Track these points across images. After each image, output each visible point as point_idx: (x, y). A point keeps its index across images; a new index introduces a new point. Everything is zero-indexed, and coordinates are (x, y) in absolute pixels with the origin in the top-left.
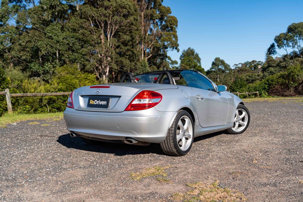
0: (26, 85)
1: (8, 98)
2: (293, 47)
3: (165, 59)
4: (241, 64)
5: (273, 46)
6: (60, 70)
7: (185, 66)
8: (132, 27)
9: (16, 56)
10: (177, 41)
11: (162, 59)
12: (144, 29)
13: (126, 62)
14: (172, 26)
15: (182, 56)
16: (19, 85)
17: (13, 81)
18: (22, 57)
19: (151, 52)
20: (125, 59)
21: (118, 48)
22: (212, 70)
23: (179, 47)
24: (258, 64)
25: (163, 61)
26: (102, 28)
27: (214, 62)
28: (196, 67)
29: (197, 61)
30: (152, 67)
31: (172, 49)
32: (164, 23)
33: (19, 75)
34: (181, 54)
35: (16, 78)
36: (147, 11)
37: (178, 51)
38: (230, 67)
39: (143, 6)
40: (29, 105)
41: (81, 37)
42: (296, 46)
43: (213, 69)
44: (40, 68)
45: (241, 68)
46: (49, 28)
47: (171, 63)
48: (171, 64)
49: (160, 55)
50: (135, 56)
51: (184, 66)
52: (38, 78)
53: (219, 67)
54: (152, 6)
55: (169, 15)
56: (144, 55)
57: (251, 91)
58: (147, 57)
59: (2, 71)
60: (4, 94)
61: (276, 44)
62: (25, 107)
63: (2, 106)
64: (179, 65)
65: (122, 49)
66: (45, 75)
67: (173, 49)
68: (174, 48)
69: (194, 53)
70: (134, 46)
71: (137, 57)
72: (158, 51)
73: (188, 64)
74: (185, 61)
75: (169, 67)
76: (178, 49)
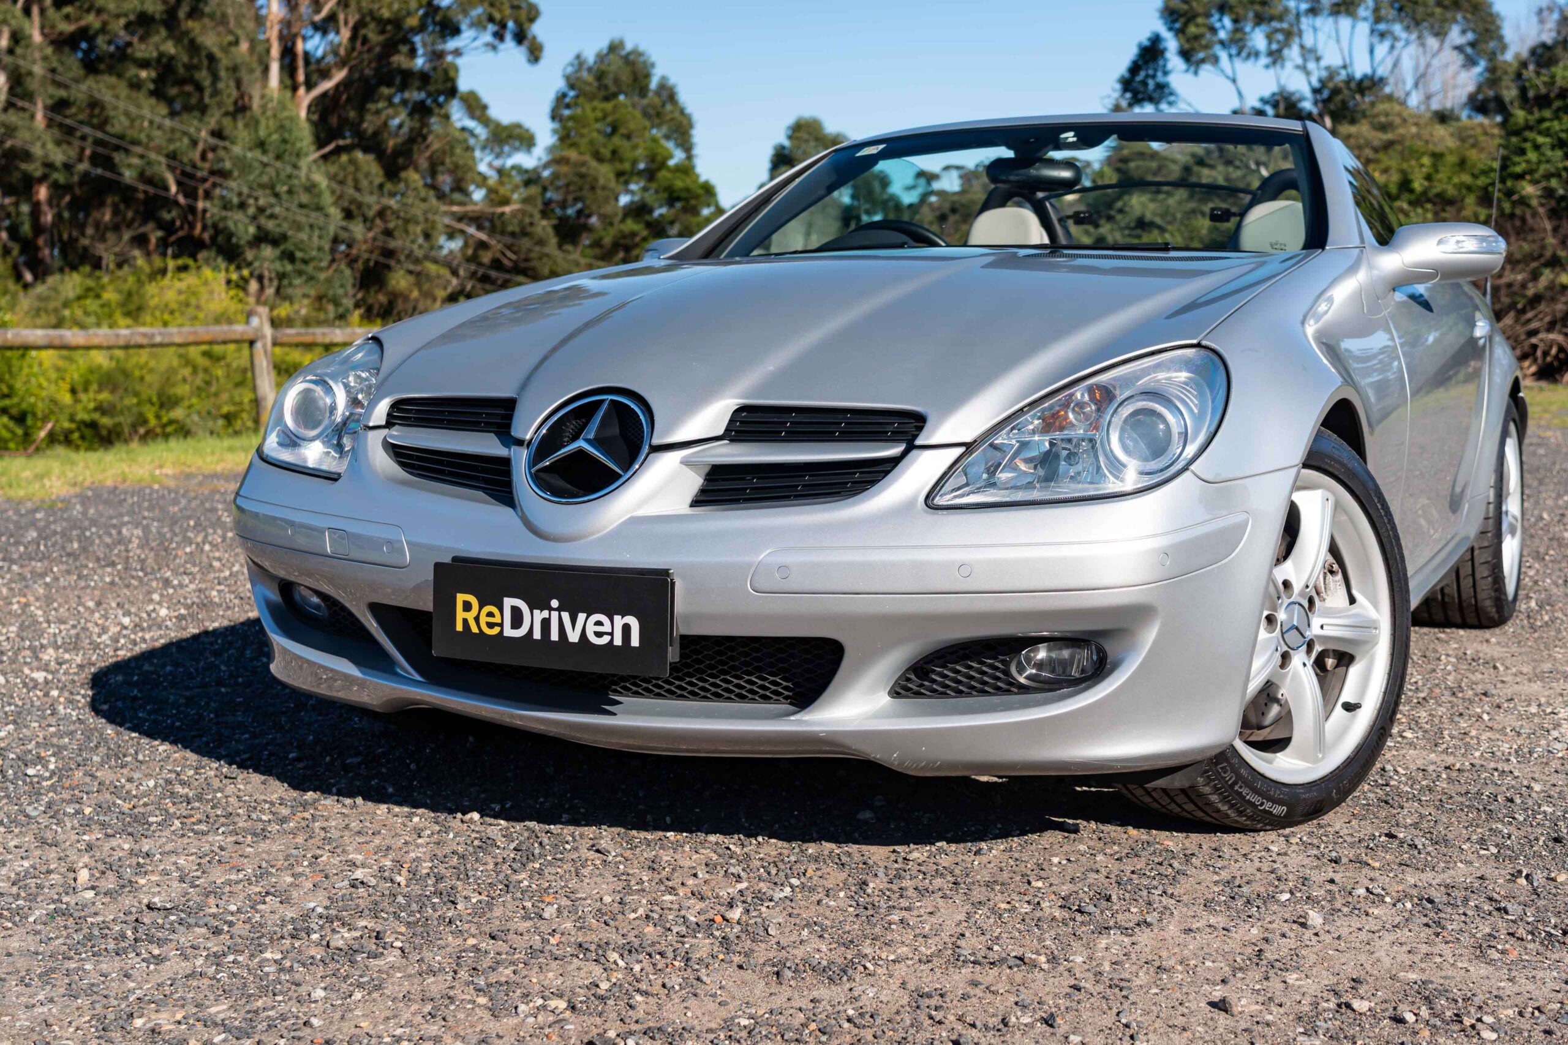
2: (1276, 56)
3: (440, 106)
4: (958, 168)
5: (1151, 53)
7: (583, 164)
11: (421, 111)
13: (127, 114)
15: (564, 95)
19: (339, 55)
20: (124, 93)
23: (538, 29)
25: (424, 124)
27: (783, 147)
28: (663, 174)
29: (666, 136)
30: (344, 158)
31: (488, 37)
34: (559, 84)
37: (535, 54)
42: (1293, 53)
45: (956, 198)
47: (485, 140)
48: (491, 150)
49: (407, 78)
50: (214, 76)
51: (575, 164)
56: (282, 68)
58: (310, 85)
61: (1171, 44)
64: (545, 158)
67: (501, 38)
68: (508, 37)
69: (648, 76)
71: (226, 85)
72: (390, 47)
73: (606, 152)
74: (585, 131)
75: (471, 168)
76: (534, 38)
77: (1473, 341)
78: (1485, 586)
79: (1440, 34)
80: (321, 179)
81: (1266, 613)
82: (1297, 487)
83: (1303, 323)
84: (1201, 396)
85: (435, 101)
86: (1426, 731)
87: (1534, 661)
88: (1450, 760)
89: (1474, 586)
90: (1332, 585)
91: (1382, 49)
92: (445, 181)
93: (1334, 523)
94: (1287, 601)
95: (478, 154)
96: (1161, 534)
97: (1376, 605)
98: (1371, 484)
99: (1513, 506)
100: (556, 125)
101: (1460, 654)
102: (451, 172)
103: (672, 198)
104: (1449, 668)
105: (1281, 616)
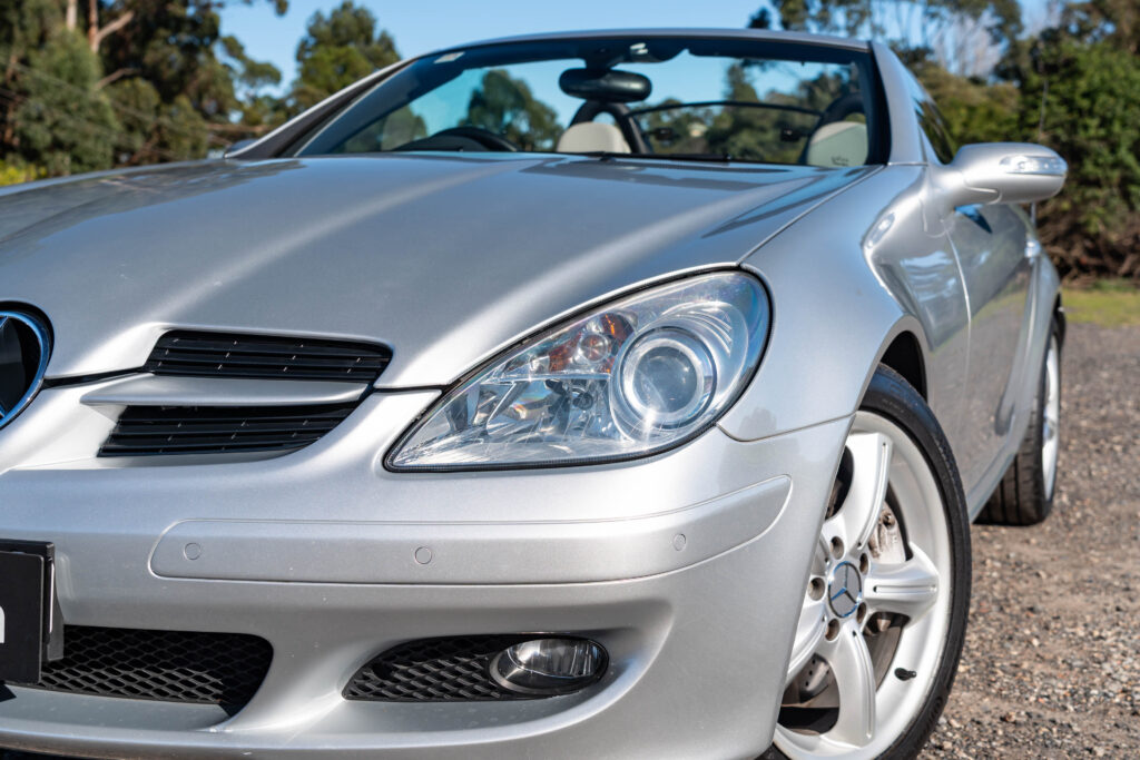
3: (206, 47)
5: (759, 24)
11: (190, 50)
15: (307, 42)
22: (473, 124)
24: (691, 119)
25: (193, 60)
30: (127, 84)
37: (282, 8)
47: (243, 74)
48: (246, 82)
49: (178, 24)
53: (502, 115)
56: (78, 9)
58: (101, 25)
64: (290, 90)
69: (371, 29)
74: (322, 70)
75: (231, 95)
77: (1025, 261)
78: (1026, 489)
79: (976, 16)
80: (105, 99)
81: (812, 577)
82: (851, 431)
83: (862, 244)
84: (736, 333)
85: (202, 43)
86: (977, 662)
87: (1074, 566)
88: (1005, 707)
89: (1017, 490)
90: (887, 539)
91: (932, 27)
92: (210, 105)
93: (892, 470)
94: (836, 562)
95: (236, 84)
96: (676, 511)
97: (935, 559)
98: (933, 426)
99: (1051, 413)
100: (300, 65)
101: (1004, 558)
102: (215, 98)
104: (995, 574)
105: (830, 578)
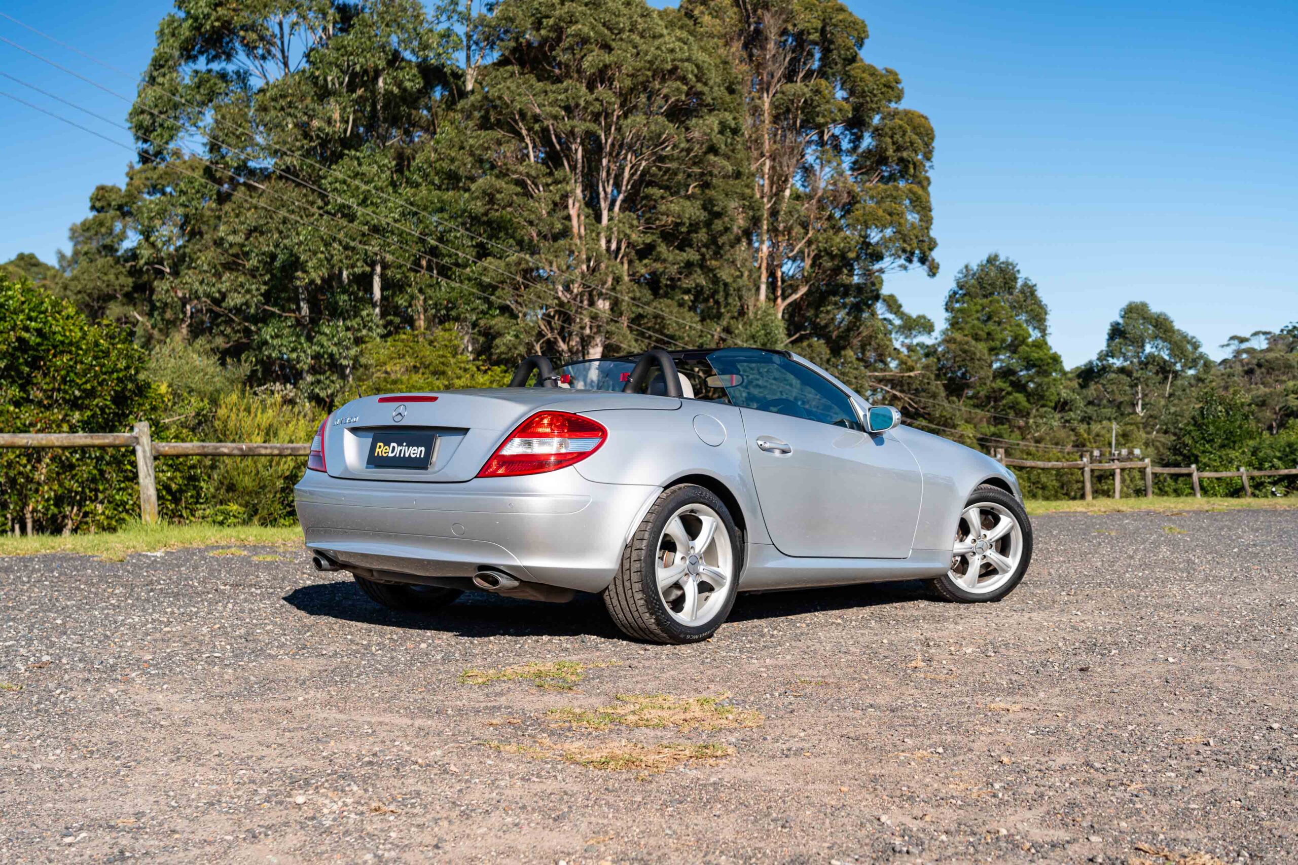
0: (233, 416)
1: (145, 457)
3: (869, 306)
4: (1265, 333)
6: (384, 353)
7: (967, 343)
8: (709, 164)
9: (205, 291)
10: (928, 228)
11: (857, 309)
12: (773, 168)
13: (677, 323)
14: (905, 154)
15: (955, 293)
16: (204, 416)
17: (179, 396)
18: (229, 295)
19: (803, 276)
20: (675, 310)
21: (646, 258)
22: (1111, 360)
23: (936, 255)
25: (858, 318)
26: (573, 168)
27: (1118, 324)
28: (1023, 348)
29: (1027, 321)
30: (805, 344)
31: (902, 261)
32: (867, 141)
33: (206, 374)
34: (953, 285)
35: (193, 386)
36: (789, 85)
37: (933, 270)
38: (1200, 350)
39: (770, 67)
40: (240, 500)
41: (478, 207)
43: (1113, 357)
44: (301, 344)
45: (1262, 355)
46: (338, 172)
47: (900, 327)
48: (903, 333)
49: (847, 290)
50: (727, 295)
51: (960, 343)
52: (288, 386)
53: (1143, 346)
54: (816, 65)
55: (893, 105)
56: (768, 287)
57: (1267, 465)
58: (784, 298)
59: (137, 355)
60: (129, 442)
62: (223, 512)
63: (131, 502)
64: (941, 338)
65: (665, 261)
66: (318, 377)
67: (910, 261)
68: (915, 259)
69: (1015, 279)
70: (720, 248)
71: (734, 302)
72: (837, 271)
73: (983, 334)
74: (969, 320)
75: (889, 346)
76: (933, 260)
85: (866, 303)
92: (871, 355)
95: (894, 336)
100: (949, 315)
102: (875, 350)
103: (1030, 364)
